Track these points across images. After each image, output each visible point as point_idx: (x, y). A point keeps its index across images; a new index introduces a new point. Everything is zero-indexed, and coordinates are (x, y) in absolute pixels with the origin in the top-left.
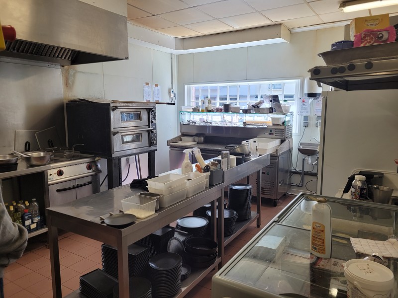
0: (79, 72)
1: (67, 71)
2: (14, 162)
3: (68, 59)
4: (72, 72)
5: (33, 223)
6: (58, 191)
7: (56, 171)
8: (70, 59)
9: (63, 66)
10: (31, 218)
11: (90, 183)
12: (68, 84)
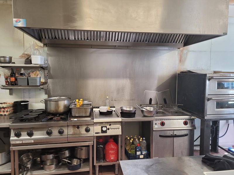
0: (190, 51)
1: (182, 51)
2: (133, 112)
3: (181, 43)
4: (185, 52)
5: (142, 154)
6: (160, 136)
7: (160, 122)
8: (183, 42)
9: (179, 48)
10: (140, 150)
11: (186, 135)
12: (181, 60)
